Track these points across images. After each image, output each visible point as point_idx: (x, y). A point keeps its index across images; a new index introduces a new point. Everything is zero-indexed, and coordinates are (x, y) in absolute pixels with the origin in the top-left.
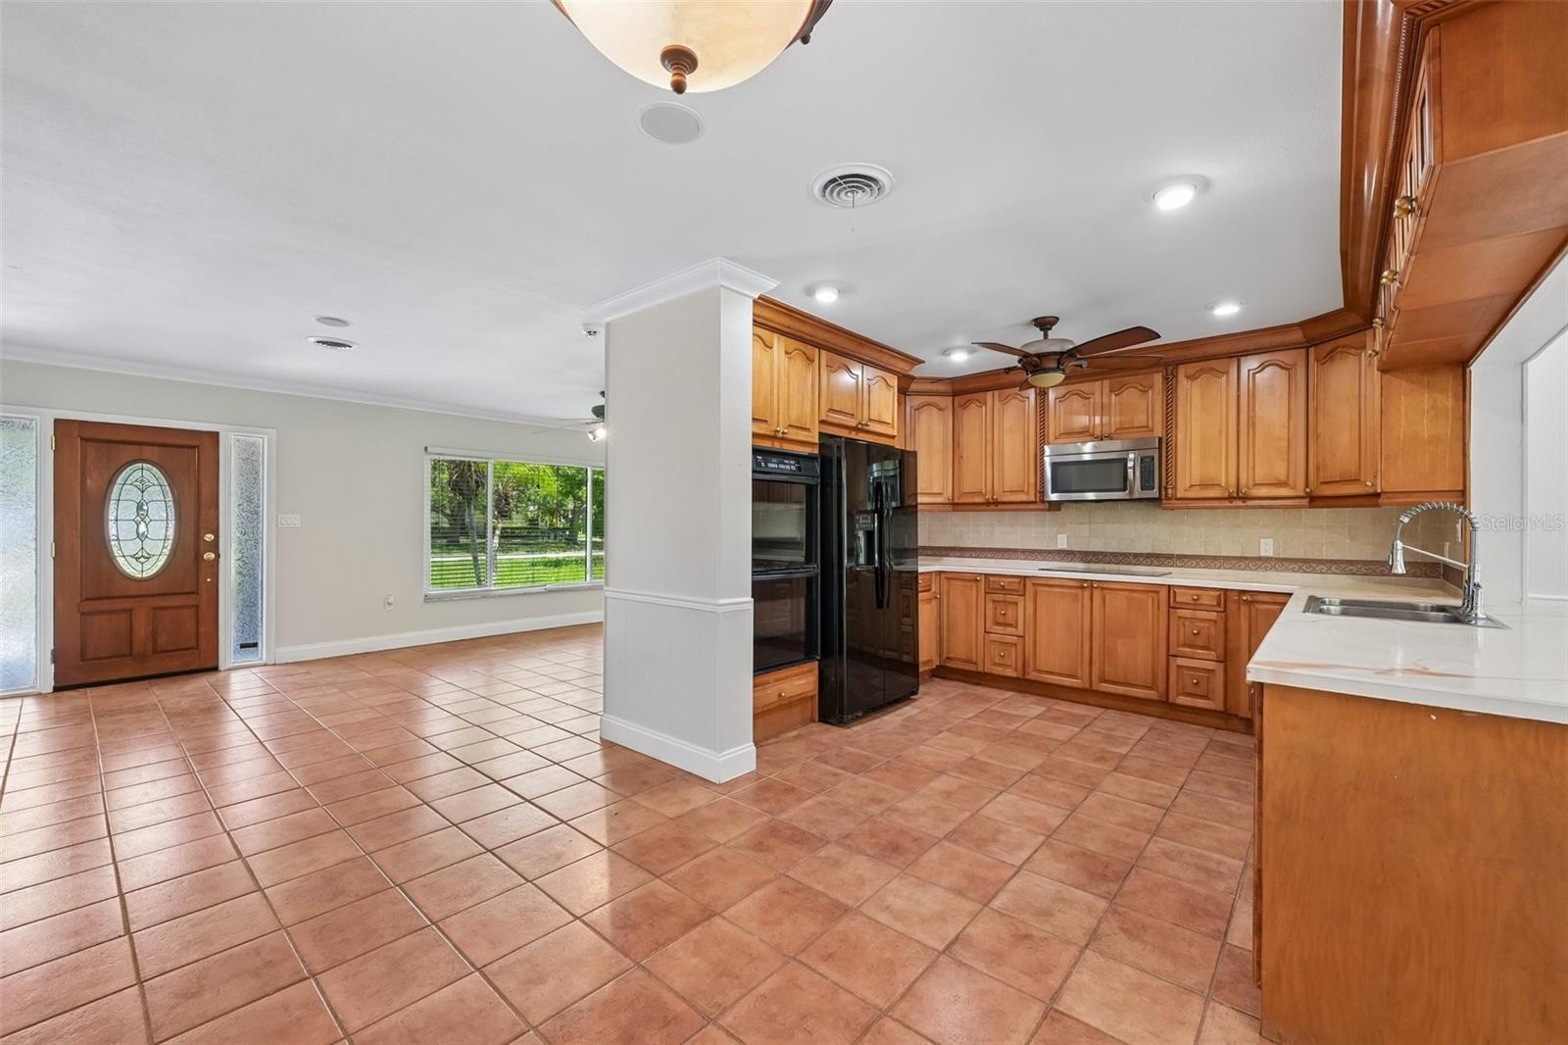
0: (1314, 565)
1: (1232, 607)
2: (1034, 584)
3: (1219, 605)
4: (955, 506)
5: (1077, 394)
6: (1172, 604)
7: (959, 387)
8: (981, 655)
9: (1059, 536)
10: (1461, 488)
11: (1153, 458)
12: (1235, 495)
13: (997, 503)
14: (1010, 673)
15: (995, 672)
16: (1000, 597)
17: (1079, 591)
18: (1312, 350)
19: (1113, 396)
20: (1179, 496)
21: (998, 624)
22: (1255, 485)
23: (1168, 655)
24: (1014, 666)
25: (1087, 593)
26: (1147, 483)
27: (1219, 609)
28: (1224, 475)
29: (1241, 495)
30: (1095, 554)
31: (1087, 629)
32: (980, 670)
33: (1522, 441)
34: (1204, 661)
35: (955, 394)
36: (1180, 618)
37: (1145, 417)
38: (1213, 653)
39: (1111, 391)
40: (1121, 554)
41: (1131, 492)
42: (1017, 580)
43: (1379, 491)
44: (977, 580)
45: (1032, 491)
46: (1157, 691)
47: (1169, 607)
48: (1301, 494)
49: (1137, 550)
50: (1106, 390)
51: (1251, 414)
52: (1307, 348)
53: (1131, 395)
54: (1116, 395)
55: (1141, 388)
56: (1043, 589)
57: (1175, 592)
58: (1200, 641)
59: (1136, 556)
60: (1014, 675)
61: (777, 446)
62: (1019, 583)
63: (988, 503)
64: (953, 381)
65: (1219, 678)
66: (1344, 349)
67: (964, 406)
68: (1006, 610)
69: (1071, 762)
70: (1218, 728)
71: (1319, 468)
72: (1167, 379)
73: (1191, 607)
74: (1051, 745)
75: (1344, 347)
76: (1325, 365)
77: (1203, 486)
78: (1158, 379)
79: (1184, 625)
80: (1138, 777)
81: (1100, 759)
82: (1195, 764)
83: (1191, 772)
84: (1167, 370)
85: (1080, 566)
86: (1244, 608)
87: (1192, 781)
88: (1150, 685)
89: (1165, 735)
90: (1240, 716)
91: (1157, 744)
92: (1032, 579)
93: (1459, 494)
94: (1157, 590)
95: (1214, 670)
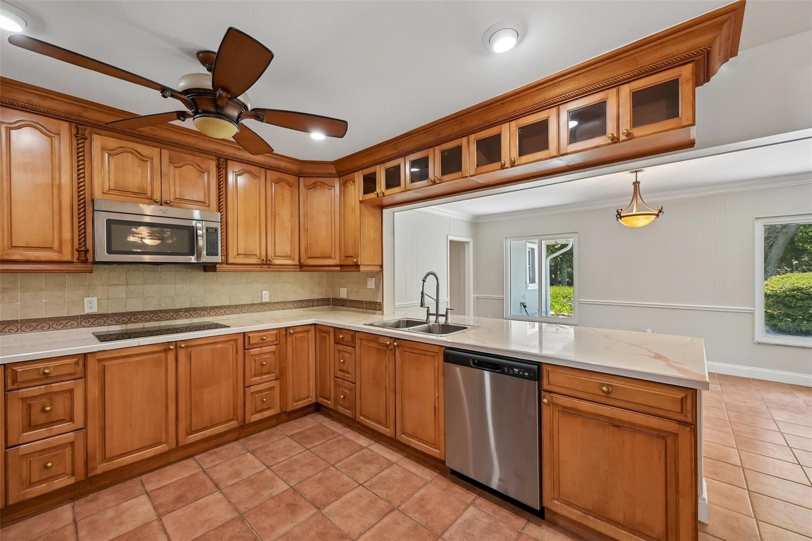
1: (283, 339)
2: (99, 361)
3: (276, 340)
5: (132, 153)
6: (247, 347)
9: (86, 299)
10: (381, 264)
11: (216, 230)
12: (264, 262)
15: (30, 496)
16: (37, 390)
17: (162, 355)
18: (301, 179)
19: (172, 167)
20: (231, 262)
21: (32, 427)
22: (275, 256)
23: (245, 387)
24: (68, 471)
25: (171, 356)
27: (276, 343)
28: (258, 249)
29: (268, 262)
31: (172, 390)
36: (252, 355)
37: (203, 194)
38: (273, 374)
39: (170, 161)
40: (161, 311)
41: (199, 256)
42: (73, 361)
43: (359, 264)
45: (67, 249)
46: (237, 420)
47: (245, 349)
48: (297, 263)
50: (165, 160)
51: (273, 210)
52: (299, 177)
53: (189, 170)
54: (175, 167)
55: (198, 168)
56: (114, 362)
57: (249, 337)
58: (265, 370)
59: (177, 311)
62: (77, 363)
65: (277, 392)
68: (53, 404)
69: (288, 532)
70: (274, 426)
71: (306, 249)
72: (219, 168)
73: (259, 345)
74: (240, 532)
75: (322, 183)
76: (311, 190)
77: (246, 255)
78: (213, 165)
79: (255, 360)
80: (336, 500)
81: (293, 508)
82: (325, 461)
83: (337, 469)
84: (218, 160)
85: (116, 328)
86: (289, 338)
87: (351, 475)
88: (232, 417)
89: (270, 452)
90: (288, 411)
91: (283, 463)
92: (97, 354)
93: (379, 267)
94: (236, 338)
95: (274, 387)
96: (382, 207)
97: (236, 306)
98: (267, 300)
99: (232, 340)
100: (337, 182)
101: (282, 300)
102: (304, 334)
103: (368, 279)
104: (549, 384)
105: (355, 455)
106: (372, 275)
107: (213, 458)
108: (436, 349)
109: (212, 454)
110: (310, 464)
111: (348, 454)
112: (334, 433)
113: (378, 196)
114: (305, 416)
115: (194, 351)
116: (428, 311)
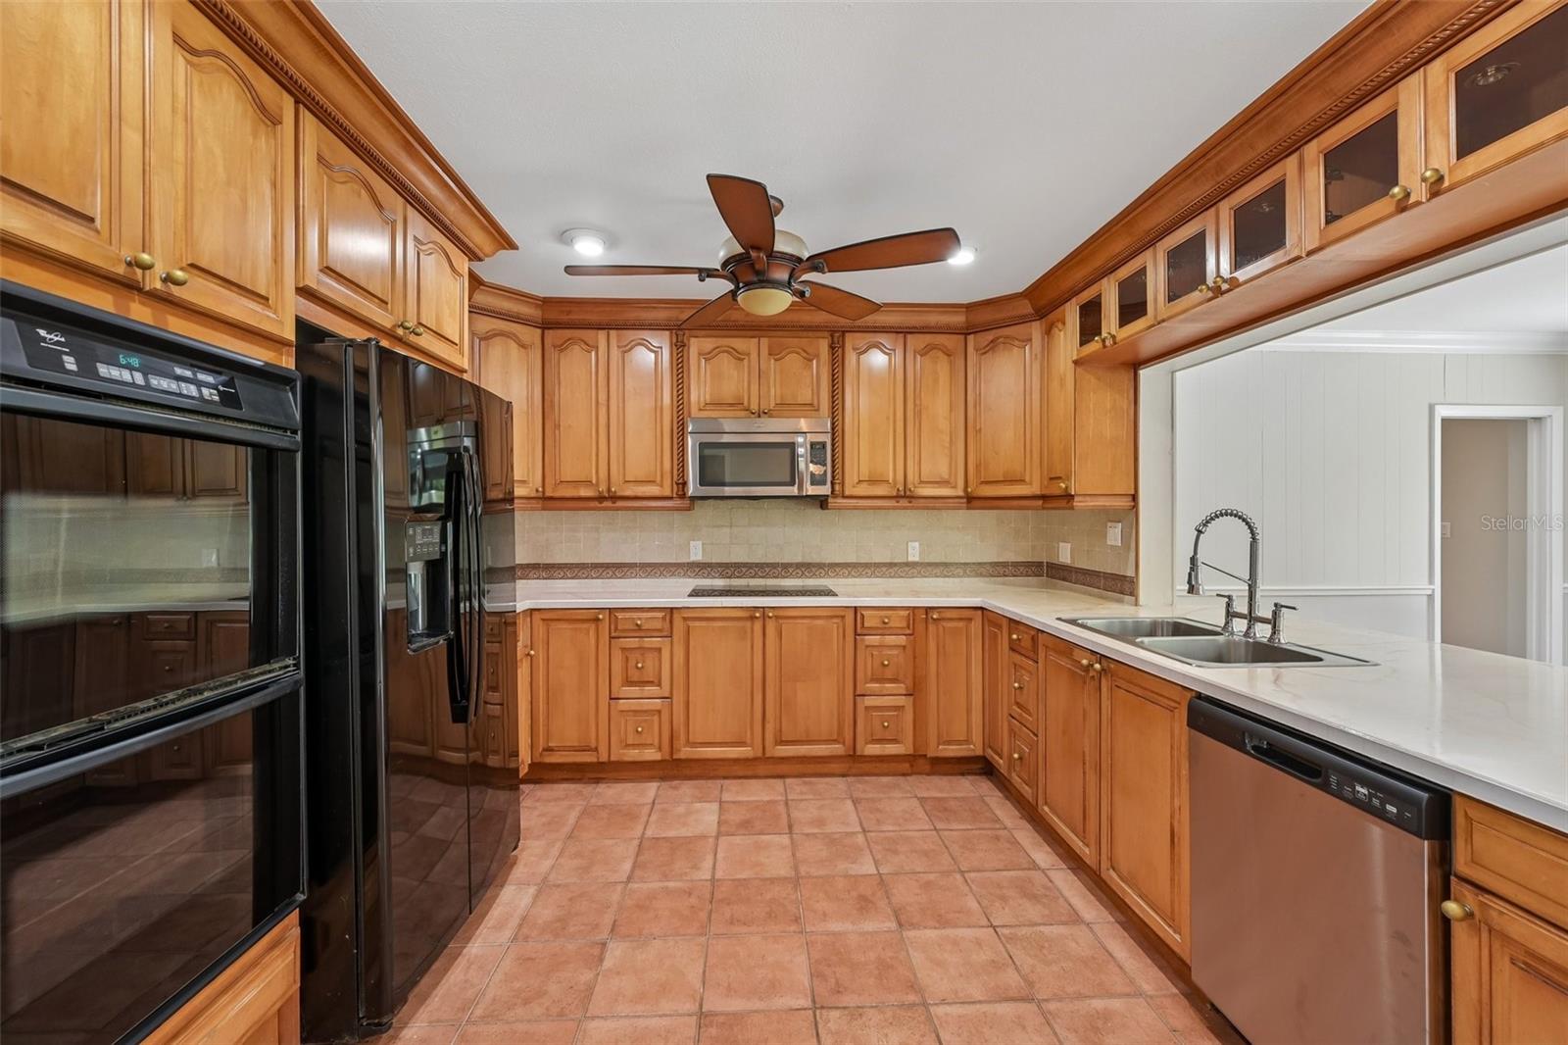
1: (920, 627)
2: (685, 619)
3: (909, 627)
4: (547, 501)
5: (727, 352)
6: (859, 631)
7: (553, 315)
8: (603, 734)
9: (693, 543)
10: (1133, 493)
11: (824, 445)
12: (902, 493)
13: (614, 498)
14: (651, 755)
15: (626, 759)
16: (632, 643)
17: (748, 624)
18: (971, 338)
19: (773, 361)
20: (847, 493)
21: (629, 683)
22: (921, 482)
23: (855, 696)
24: (656, 742)
25: (758, 625)
26: (817, 479)
27: (908, 632)
28: (891, 471)
29: (908, 493)
30: (738, 566)
31: (758, 674)
32: (604, 758)
34: (889, 696)
35: (545, 326)
36: (867, 646)
37: (810, 392)
38: (902, 685)
39: (770, 354)
40: (768, 565)
41: (800, 487)
42: (660, 615)
43: (1073, 493)
44: (598, 620)
45: (667, 482)
46: (844, 743)
47: (856, 634)
48: (961, 493)
50: (765, 351)
51: (918, 402)
52: (967, 334)
53: (793, 361)
54: (776, 360)
55: (805, 355)
56: (698, 625)
57: (862, 615)
58: (889, 674)
59: (786, 566)
60: (658, 756)
61: (140, 314)
62: (664, 618)
63: (601, 498)
64: (545, 303)
65: (908, 716)
66: (1008, 340)
67: (561, 348)
68: (644, 662)
69: (840, 934)
70: (904, 775)
71: (978, 467)
72: (833, 348)
73: (880, 632)
74: (785, 898)
75: (1007, 337)
76: (987, 355)
77: (872, 482)
78: (823, 346)
79: (872, 655)
80: (935, 928)
81: (865, 905)
82: (953, 859)
83: (966, 881)
84: (832, 336)
85: (719, 583)
86: (932, 628)
87: (985, 903)
88: (835, 737)
89: (878, 810)
90: (928, 756)
91: (887, 834)
92: (682, 610)
93: (1130, 499)
94: (842, 614)
95: (903, 707)
96: (1136, 365)
97: (867, 565)
98: (917, 559)
99: (837, 617)
100: (1036, 329)
101: (944, 560)
102: (961, 624)
103: (1109, 524)
104: (1473, 861)
105: (1012, 873)
106: (1111, 516)
107: (805, 789)
108: (1175, 694)
109: (805, 783)
110: (926, 854)
111: (1001, 867)
112: (998, 820)
113: (1105, 346)
114: (963, 774)
115: (786, 626)
116: (1228, 605)
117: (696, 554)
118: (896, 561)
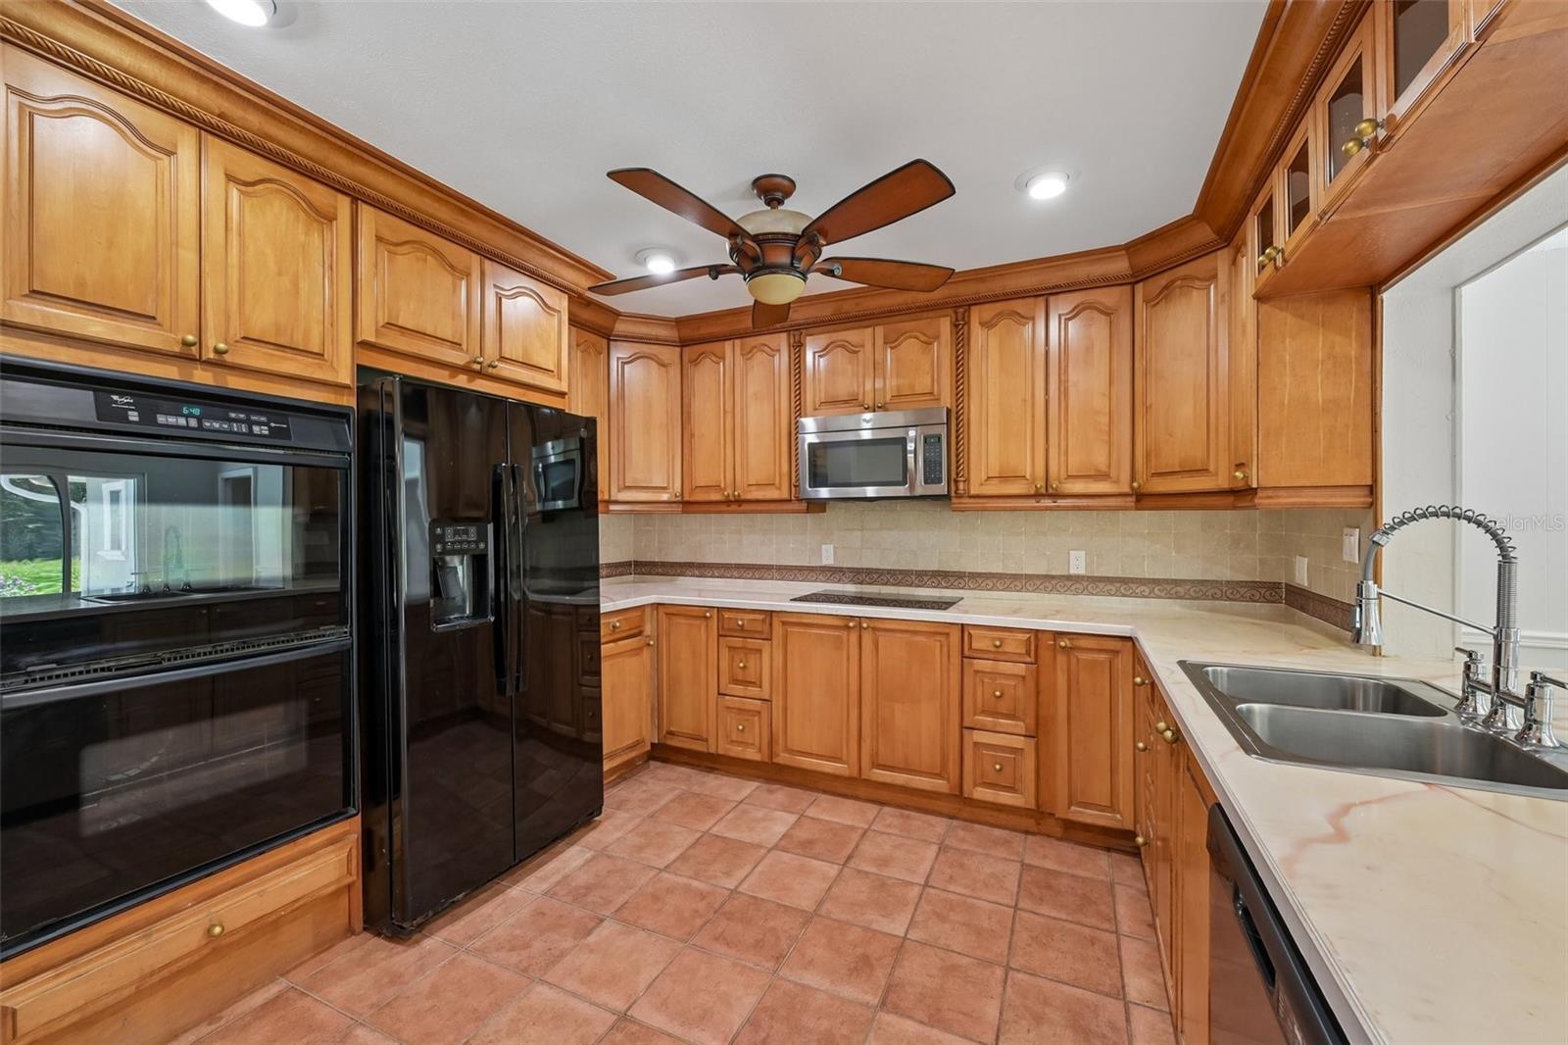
0: (1134, 586)
1: (1045, 655)
2: (784, 623)
3: (1028, 653)
4: (688, 506)
5: (843, 347)
6: (967, 652)
7: (688, 333)
8: (713, 732)
9: (824, 547)
10: (1370, 483)
11: (939, 438)
12: (1043, 491)
13: (739, 502)
14: (752, 754)
15: (732, 754)
16: (737, 642)
17: (844, 634)
18: (1139, 287)
19: (889, 350)
20: (972, 492)
21: (736, 682)
22: (1069, 477)
23: (962, 728)
24: (757, 744)
25: (854, 636)
26: (931, 477)
27: (1028, 660)
28: (1030, 466)
29: (1050, 491)
30: (869, 572)
31: (854, 687)
32: (712, 750)
33: (1453, 410)
34: (1007, 736)
35: (683, 343)
36: (976, 672)
37: (930, 380)
38: (1022, 724)
39: (885, 343)
41: (912, 487)
42: (760, 617)
43: (1255, 486)
44: (706, 617)
45: (785, 485)
46: (948, 780)
47: (963, 656)
48: (1127, 489)
49: (921, 567)
50: (880, 341)
51: (1062, 377)
52: (1133, 284)
53: (910, 347)
54: (892, 348)
55: (923, 338)
56: (796, 629)
57: (970, 635)
58: (1003, 707)
60: (757, 757)
61: (202, 377)
62: (764, 620)
63: (728, 502)
64: (680, 322)
65: (1029, 763)
66: (1185, 283)
67: (695, 362)
68: (747, 661)
69: (811, 988)
70: (1027, 832)
71: (1148, 455)
72: (957, 326)
73: (992, 656)
74: (785, 931)
75: (1184, 279)
76: (1158, 307)
77: (1004, 478)
78: (945, 325)
79: (983, 682)
80: (922, 1022)
81: (862, 966)
82: (1010, 948)
83: (1005, 982)
84: (956, 313)
86: (1061, 659)
87: (1009, 1015)
88: (938, 771)
89: (962, 866)
90: (1057, 816)
91: (950, 896)
92: (780, 614)
93: (1366, 491)
94: (947, 631)
95: (1022, 749)
96: (1371, 288)
98: (1082, 572)
99: (941, 634)
100: (1222, 258)
101: (1120, 574)
102: (1103, 657)
103: (1344, 531)
105: (1079, 992)
106: (1346, 518)
107: (895, 821)
109: (902, 816)
110: (979, 932)
111: (1065, 978)
112: (1114, 919)
113: (1276, 267)
115: (883, 639)
117: (828, 558)
118: (1053, 573)
